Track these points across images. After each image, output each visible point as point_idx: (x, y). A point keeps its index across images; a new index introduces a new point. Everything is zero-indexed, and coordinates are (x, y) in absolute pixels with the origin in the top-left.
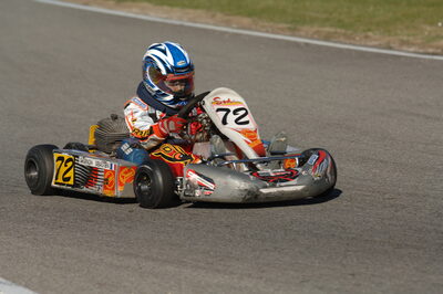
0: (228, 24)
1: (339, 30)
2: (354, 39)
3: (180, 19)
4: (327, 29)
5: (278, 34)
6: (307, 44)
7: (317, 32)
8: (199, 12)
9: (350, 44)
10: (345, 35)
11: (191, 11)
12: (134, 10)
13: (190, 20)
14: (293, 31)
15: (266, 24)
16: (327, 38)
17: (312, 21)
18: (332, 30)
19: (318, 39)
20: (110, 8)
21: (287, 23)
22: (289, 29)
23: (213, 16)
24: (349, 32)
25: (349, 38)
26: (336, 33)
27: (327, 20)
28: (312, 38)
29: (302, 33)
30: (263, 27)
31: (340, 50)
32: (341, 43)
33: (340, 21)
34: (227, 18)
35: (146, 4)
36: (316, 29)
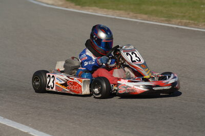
0: (136, 17)
1: (193, 22)
2: (199, 26)
3: (113, 15)
4: (185, 21)
5: (161, 23)
6: (177, 28)
7: (180, 22)
8: (122, 12)
9: (198, 28)
10: (194, 24)
11: (117, 11)
12: (90, 11)
13: (118, 16)
14: (169, 21)
15: (154, 18)
16: (186, 25)
17: (177, 17)
18: (188, 21)
19: (182, 26)
20: (79, 10)
23: (128, 14)
24: (196, 22)
25: (197, 25)
26: (189, 23)
27: (184, 16)
28: (178, 25)
30: (154, 19)
31: (194, 31)
32: (193, 27)
33: (190, 17)
34: (135, 15)
35: (95, 8)
36: (179, 21)
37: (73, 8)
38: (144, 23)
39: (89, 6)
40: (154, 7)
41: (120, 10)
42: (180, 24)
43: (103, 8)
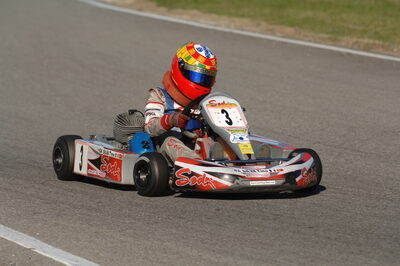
0: (272, 32)
1: (381, 43)
2: (392, 50)
3: (228, 27)
4: (366, 41)
5: (320, 43)
6: (349, 54)
7: (356, 43)
8: (246, 21)
9: (389, 55)
10: (383, 46)
11: (237, 20)
12: (185, 17)
13: (237, 28)
14: (335, 41)
15: (307, 34)
16: (367, 48)
17: (351, 32)
18: (371, 41)
19: (358, 49)
20: (164, 15)
21: (327, 33)
22: (330, 38)
23: (258, 25)
24: (387, 44)
25: (387, 49)
26: (374, 44)
27: (365, 32)
28: (352, 48)
29: (343, 44)
30: (306, 36)
31: (382, 61)
32: (380, 53)
33: (376, 33)
34: (271, 27)
35: (195, 12)
36: (355, 40)
37: (153, 11)
38: (286, 43)
39: (184, 8)
40: (309, 13)
41: (243, 16)
42: (356, 47)
43: (211, 11)
